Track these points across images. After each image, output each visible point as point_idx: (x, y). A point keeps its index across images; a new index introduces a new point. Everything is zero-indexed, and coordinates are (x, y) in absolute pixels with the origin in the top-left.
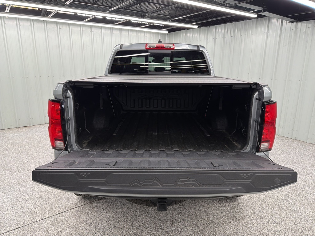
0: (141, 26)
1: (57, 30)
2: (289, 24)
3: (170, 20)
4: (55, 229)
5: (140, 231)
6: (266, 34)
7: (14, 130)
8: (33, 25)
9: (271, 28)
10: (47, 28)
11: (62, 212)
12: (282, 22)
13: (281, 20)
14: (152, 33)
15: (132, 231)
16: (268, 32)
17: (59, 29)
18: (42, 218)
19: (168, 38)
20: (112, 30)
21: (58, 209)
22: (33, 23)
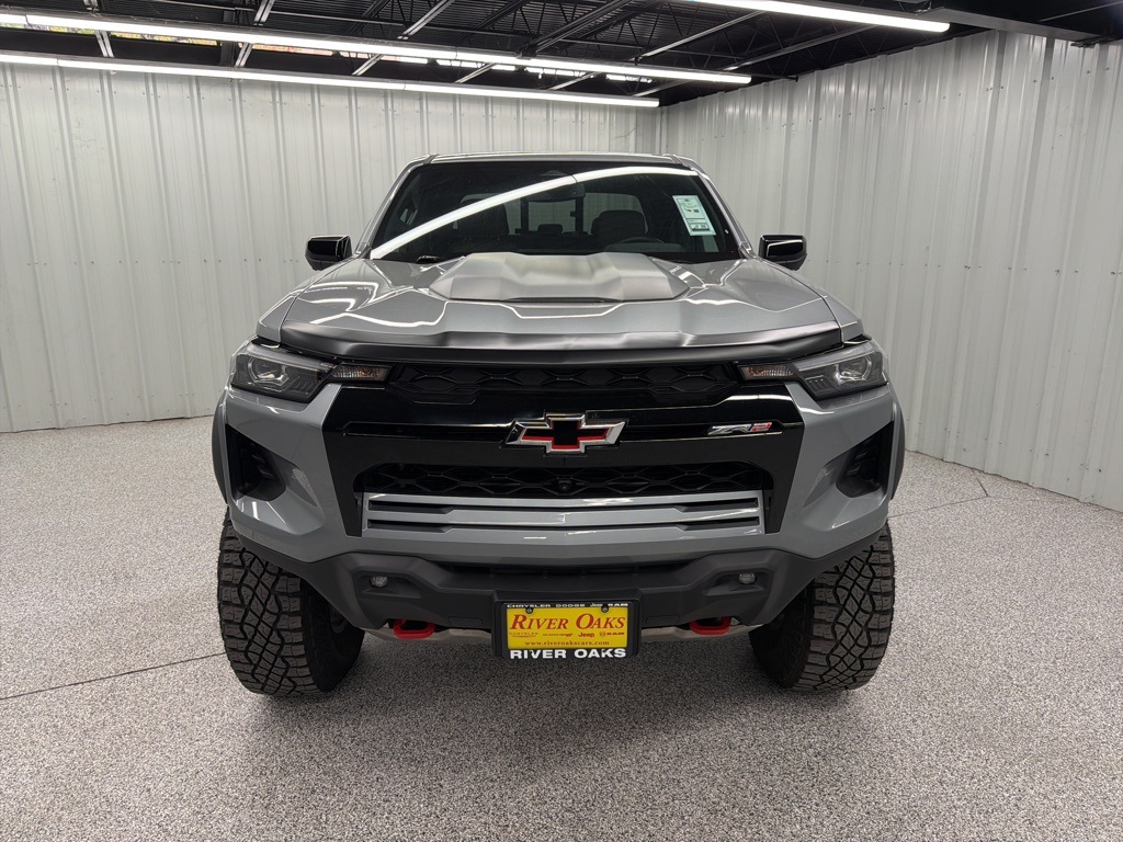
0: (555, 85)
1: (275, 108)
2: (1074, 51)
3: (637, 58)
4: (92, 714)
5: (333, 748)
6: (990, 96)
7: (134, 429)
8: (199, 94)
9: (1010, 71)
10: (241, 104)
11: (138, 669)
12: (1050, 46)
13: (1045, 39)
14: (604, 108)
15: (310, 747)
16: (998, 86)
17: (278, 105)
18: (74, 680)
19: (664, 124)
20: (458, 104)
21: (130, 660)
22: (198, 90)
